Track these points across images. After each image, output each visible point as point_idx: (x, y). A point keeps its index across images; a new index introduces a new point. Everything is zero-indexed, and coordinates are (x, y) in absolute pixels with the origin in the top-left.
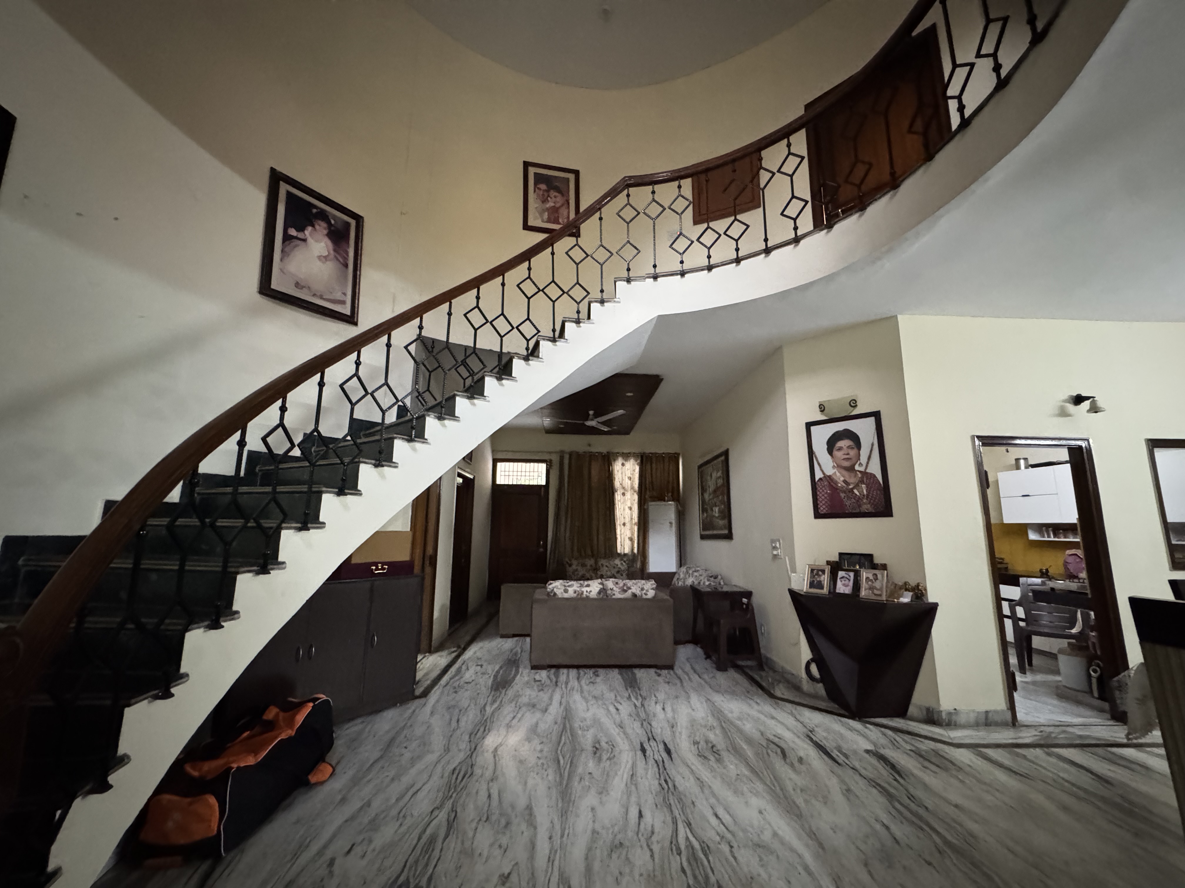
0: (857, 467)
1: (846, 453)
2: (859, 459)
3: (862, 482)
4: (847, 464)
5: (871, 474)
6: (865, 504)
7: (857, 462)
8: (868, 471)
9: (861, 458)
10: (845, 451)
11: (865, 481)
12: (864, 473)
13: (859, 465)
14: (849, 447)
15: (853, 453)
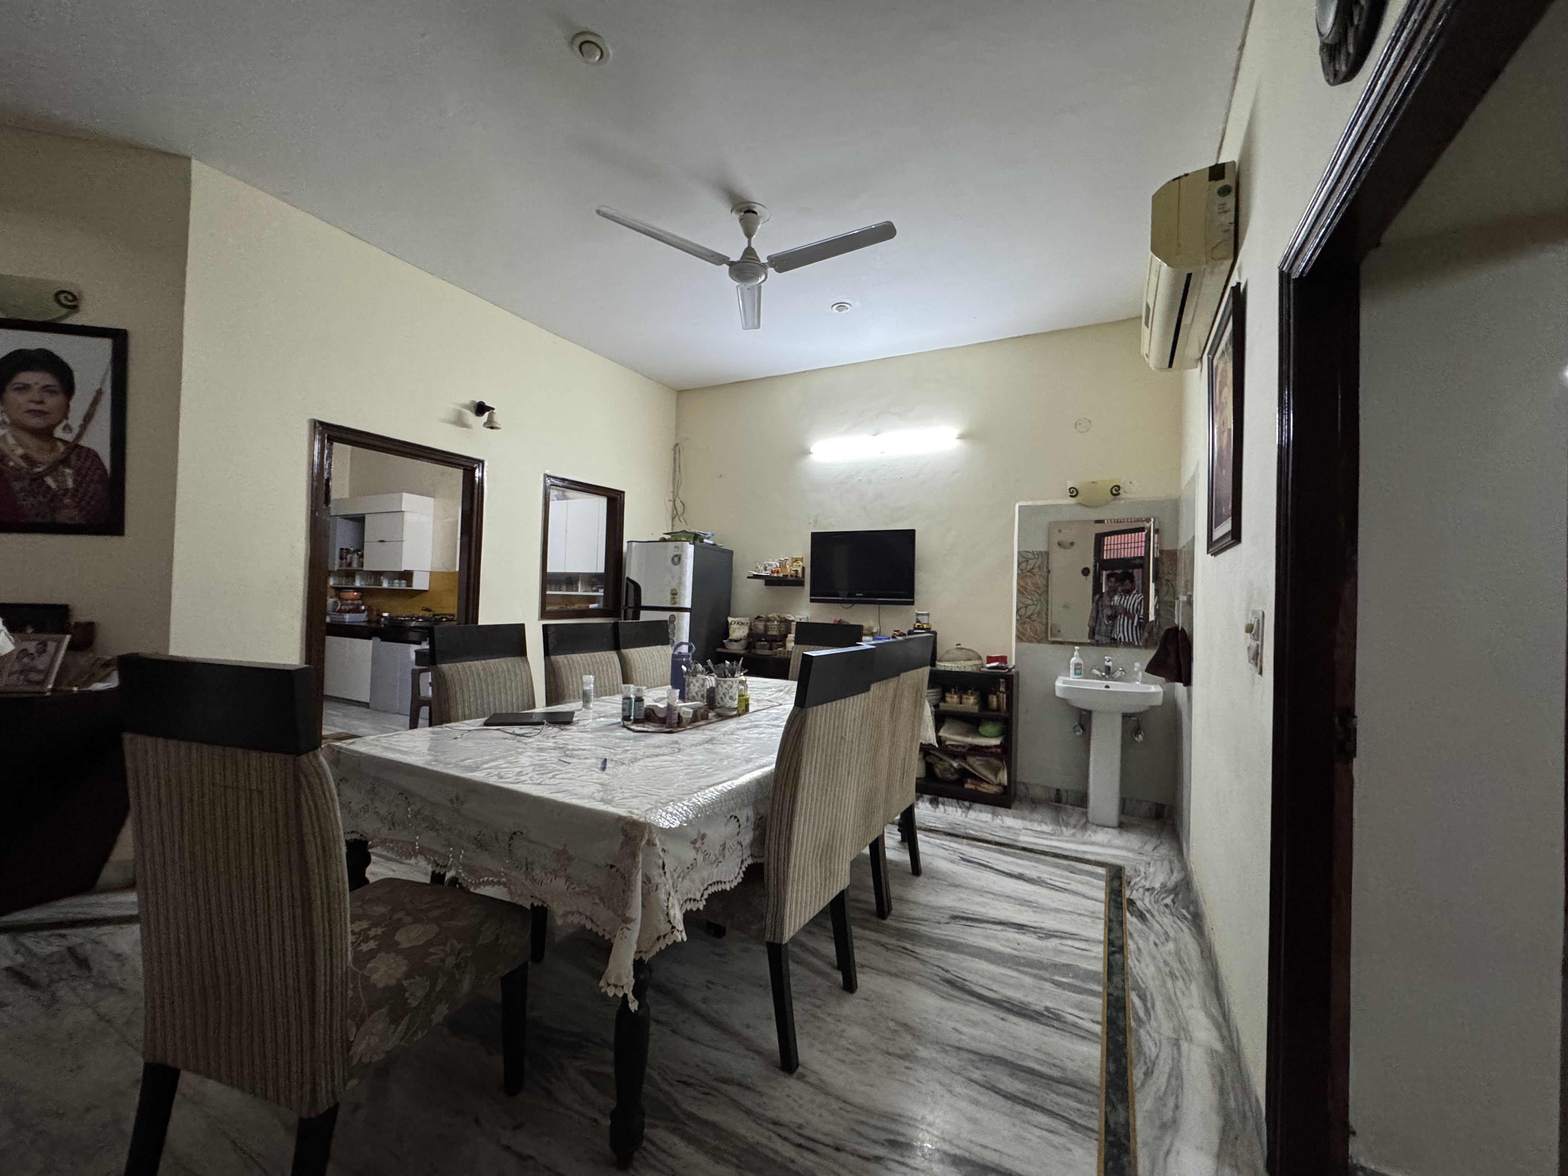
0: (59, 433)
1: (37, 399)
2: (66, 417)
3: (65, 462)
4: (36, 422)
5: (89, 450)
6: (66, 506)
7: (60, 422)
8: (84, 442)
9: (71, 415)
10: (34, 394)
11: (73, 462)
12: (74, 447)
13: (64, 428)
14: (46, 388)
15: (52, 402)
